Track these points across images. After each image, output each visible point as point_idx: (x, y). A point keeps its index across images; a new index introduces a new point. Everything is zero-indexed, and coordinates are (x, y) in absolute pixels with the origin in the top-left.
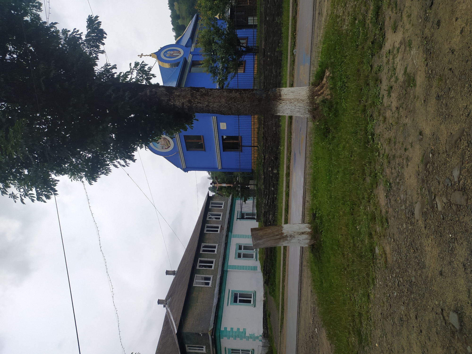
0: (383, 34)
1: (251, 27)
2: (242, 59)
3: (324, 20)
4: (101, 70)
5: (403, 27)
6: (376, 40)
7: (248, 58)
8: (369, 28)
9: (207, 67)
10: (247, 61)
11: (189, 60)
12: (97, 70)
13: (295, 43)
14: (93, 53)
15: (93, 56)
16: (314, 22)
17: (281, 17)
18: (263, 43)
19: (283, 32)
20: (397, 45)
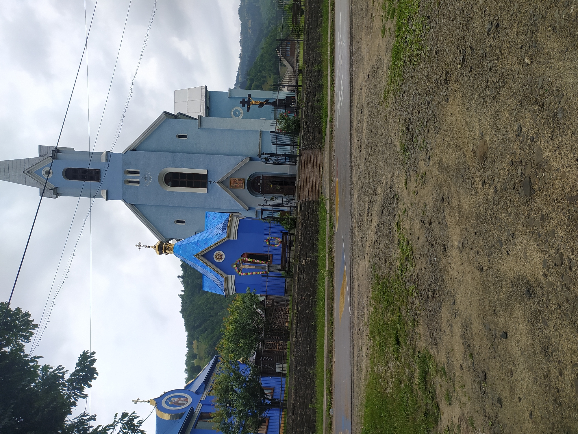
0: (437, 405)
1: (279, 375)
2: (265, 415)
3: (363, 378)
4: (73, 421)
5: (458, 399)
6: (429, 411)
7: (272, 414)
8: (417, 394)
9: (219, 422)
10: (271, 418)
11: (197, 412)
12: (68, 421)
13: (331, 400)
14: (72, 397)
15: (70, 400)
16: (352, 378)
17: (314, 367)
18: (293, 397)
19: (316, 385)
20: (456, 421)
